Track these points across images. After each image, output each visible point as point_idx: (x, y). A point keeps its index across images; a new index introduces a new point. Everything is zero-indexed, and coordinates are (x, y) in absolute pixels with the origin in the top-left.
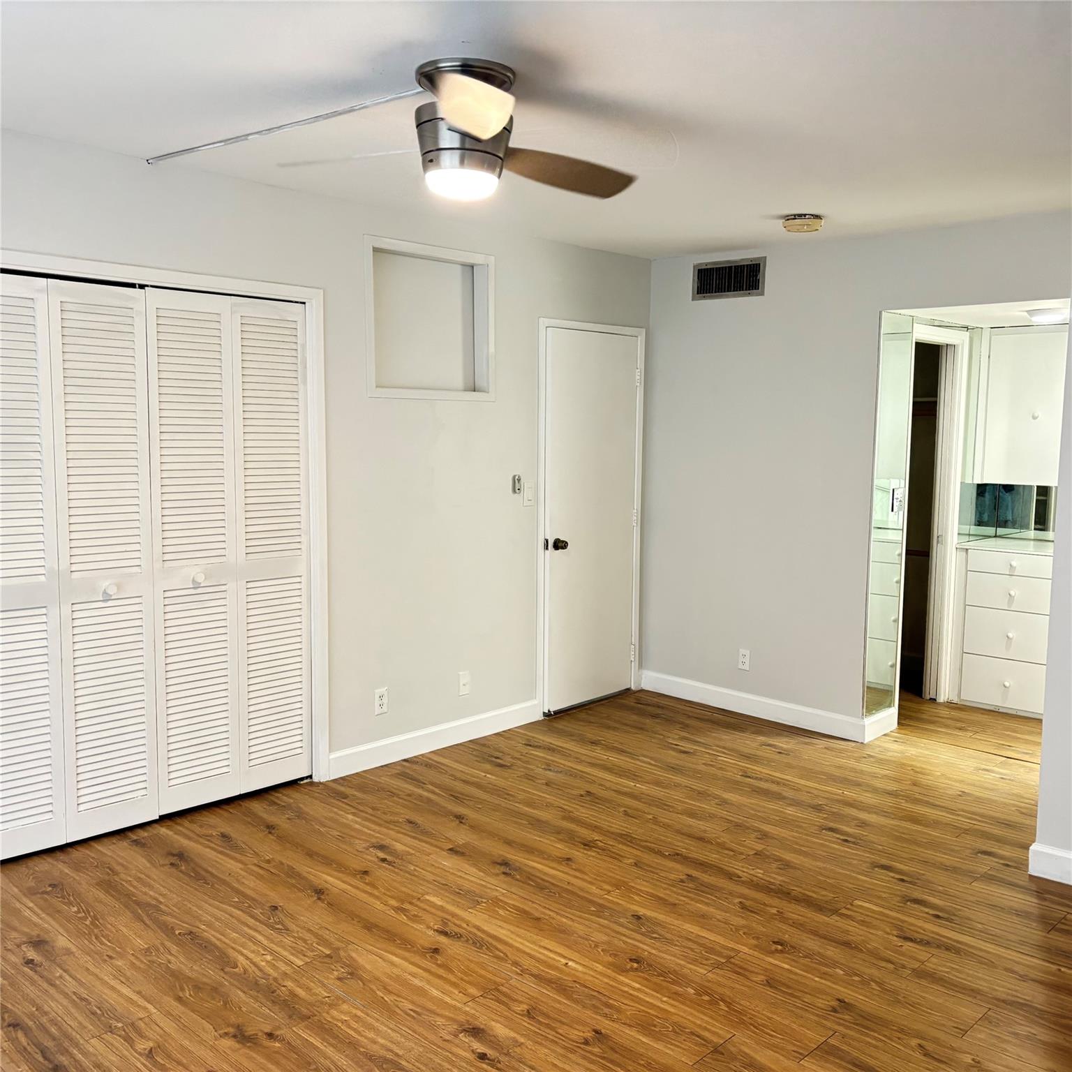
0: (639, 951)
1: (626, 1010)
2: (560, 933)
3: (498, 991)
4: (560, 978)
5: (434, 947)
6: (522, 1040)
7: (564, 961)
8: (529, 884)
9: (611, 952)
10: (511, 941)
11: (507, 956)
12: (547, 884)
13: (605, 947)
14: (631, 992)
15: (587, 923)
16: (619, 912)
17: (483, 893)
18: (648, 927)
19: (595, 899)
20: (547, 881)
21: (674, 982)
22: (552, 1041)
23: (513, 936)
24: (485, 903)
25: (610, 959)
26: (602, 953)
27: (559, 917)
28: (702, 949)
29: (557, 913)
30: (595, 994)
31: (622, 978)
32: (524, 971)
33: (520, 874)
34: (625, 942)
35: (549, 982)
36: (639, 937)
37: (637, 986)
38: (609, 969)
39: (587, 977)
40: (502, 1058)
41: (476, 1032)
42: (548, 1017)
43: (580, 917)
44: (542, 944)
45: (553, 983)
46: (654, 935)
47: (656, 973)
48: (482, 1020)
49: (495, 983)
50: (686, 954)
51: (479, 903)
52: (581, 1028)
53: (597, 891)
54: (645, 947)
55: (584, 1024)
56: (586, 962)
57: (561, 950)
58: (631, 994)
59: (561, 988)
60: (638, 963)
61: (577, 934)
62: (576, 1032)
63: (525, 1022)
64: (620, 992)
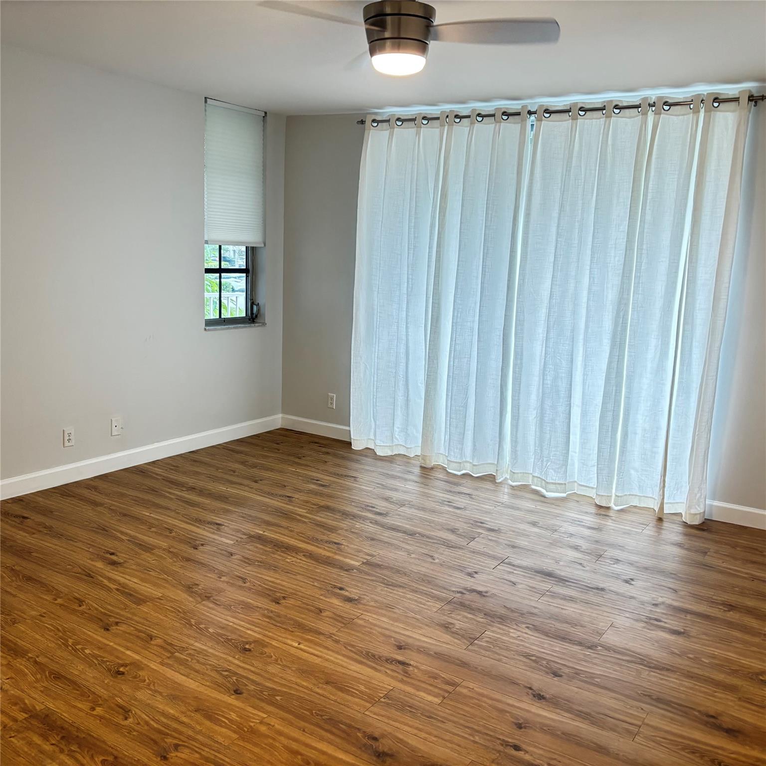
0: (242, 659)
1: (258, 616)
2: (307, 671)
3: (343, 623)
4: (303, 633)
5: (402, 650)
6: (321, 597)
7: (301, 646)
8: (345, 724)
9: (265, 656)
10: (345, 660)
11: (345, 647)
12: (327, 727)
13: (269, 660)
14: (253, 627)
15: (283, 682)
16: (254, 696)
17: (386, 708)
18: (229, 682)
19: (277, 711)
20: (326, 731)
21: (221, 635)
22: (305, 598)
23: (345, 664)
24: (381, 698)
25: (266, 650)
26: (272, 655)
27: (310, 686)
28: (190, 664)
29: (311, 690)
30: (278, 625)
31: (258, 636)
32: (330, 636)
33: (357, 739)
34: (253, 665)
35: (311, 630)
36: (240, 671)
37: (249, 632)
38: (268, 643)
39: (284, 635)
40: (331, 589)
41: (349, 600)
42: (308, 609)
43: (290, 688)
44: (320, 659)
45: (307, 630)
46: (226, 673)
47: (233, 641)
48: (348, 606)
49: (347, 628)
50: (205, 657)
51: (386, 696)
52: (288, 605)
53: (273, 721)
54: (237, 662)
55: (286, 607)
56: (284, 647)
57: (305, 656)
58: (254, 625)
59: (301, 627)
60: (245, 648)
61: (292, 670)
62: (290, 602)
63: (321, 606)
64: (261, 626)
